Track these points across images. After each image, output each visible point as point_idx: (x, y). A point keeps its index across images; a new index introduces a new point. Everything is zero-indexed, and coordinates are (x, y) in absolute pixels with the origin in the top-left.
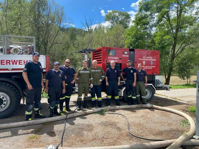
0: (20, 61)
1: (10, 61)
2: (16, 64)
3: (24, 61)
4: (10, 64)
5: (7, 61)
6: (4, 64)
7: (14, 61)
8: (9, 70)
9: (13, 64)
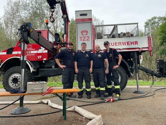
0: (128, 43)
1: (121, 43)
2: (125, 45)
3: (131, 42)
4: (121, 45)
5: (119, 43)
6: (117, 45)
7: (124, 42)
8: (121, 50)
9: (123, 45)
